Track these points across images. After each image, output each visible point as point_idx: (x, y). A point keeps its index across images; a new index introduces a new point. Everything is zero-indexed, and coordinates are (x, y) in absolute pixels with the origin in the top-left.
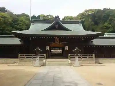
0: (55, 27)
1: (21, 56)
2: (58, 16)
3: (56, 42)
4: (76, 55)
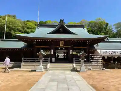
0: (60, 31)
1: (24, 59)
2: (63, 20)
3: (60, 46)
4: (82, 60)
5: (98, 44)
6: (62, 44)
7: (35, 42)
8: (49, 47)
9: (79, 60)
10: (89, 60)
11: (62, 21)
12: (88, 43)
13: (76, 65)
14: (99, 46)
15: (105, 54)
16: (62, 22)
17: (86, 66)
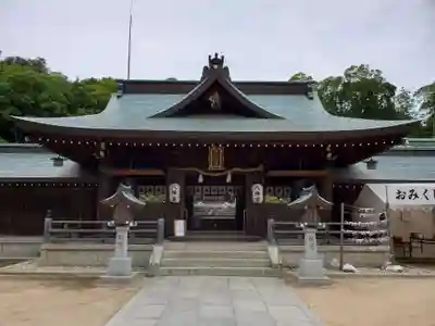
0: (209, 103)
1: (54, 226)
2: (219, 57)
3: (211, 167)
4: (309, 226)
5: (375, 158)
6: (215, 163)
7: (102, 154)
8: (159, 172)
9: (292, 227)
10: (338, 228)
11: (216, 62)
12: (329, 155)
13: (281, 252)
14: (378, 166)
15: (407, 202)
16: (216, 67)
17: (325, 252)
